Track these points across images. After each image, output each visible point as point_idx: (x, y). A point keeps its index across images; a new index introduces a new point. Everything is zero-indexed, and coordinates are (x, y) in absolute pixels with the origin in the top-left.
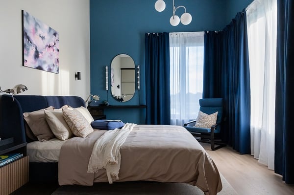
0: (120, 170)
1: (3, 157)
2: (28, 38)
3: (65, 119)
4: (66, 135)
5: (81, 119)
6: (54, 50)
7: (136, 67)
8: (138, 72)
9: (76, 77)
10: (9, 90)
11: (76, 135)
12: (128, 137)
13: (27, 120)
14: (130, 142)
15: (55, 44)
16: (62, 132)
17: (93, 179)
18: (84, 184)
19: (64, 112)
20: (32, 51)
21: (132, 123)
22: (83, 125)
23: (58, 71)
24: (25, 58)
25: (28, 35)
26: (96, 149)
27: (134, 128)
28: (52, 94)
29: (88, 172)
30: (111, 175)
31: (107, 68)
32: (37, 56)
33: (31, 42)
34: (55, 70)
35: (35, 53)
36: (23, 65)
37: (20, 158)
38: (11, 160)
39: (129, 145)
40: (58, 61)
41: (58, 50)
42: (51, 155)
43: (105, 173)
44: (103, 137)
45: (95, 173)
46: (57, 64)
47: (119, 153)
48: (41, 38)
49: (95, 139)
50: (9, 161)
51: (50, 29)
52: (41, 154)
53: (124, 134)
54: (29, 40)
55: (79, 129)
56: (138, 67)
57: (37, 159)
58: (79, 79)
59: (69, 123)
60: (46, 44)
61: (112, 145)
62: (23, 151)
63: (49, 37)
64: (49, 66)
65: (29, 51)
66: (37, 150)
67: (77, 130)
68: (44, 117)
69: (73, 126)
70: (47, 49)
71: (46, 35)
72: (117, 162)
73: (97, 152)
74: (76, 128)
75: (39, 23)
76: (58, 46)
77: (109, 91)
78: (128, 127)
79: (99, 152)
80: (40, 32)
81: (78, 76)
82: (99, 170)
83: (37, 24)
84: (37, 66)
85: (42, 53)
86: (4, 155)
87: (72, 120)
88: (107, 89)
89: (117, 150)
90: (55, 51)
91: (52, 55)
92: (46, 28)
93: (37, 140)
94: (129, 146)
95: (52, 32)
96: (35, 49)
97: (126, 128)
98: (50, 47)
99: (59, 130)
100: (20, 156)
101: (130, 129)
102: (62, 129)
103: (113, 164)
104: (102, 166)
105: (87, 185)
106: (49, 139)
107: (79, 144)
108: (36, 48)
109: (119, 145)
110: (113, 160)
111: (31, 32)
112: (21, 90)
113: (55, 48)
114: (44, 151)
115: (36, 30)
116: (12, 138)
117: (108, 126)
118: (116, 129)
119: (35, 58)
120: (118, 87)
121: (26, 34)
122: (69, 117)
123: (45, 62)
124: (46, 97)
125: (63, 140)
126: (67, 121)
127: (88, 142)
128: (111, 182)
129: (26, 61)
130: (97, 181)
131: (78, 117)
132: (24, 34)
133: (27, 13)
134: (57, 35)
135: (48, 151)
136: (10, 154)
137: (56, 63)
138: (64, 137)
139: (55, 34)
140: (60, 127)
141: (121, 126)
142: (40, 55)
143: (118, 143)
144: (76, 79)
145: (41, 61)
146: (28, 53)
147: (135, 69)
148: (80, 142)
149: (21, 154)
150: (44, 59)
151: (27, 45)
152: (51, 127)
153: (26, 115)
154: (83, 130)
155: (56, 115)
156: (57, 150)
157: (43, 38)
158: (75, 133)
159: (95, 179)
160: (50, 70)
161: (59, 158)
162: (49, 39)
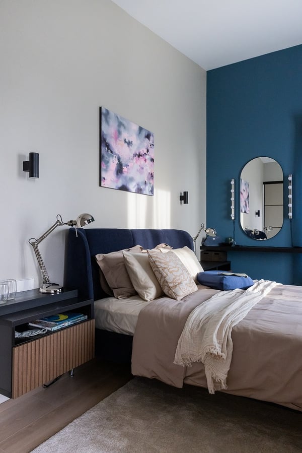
0: (229, 372)
1: (62, 317)
2: (108, 146)
3: (151, 267)
4: (151, 293)
5: (176, 269)
6: (145, 161)
7: (285, 177)
8: (290, 187)
9: (181, 200)
10: (71, 221)
11: (167, 294)
12: (253, 309)
13: (101, 265)
14: (255, 321)
15: (148, 151)
16: (145, 288)
17: (183, 377)
18: (169, 383)
19: (150, 256)
20: (113, 164)
21: (272, 280)
22: (178, 278)
23: (152, 191)
24: (103, 175)
25: (108, 141)
26: (190, 324)
27: (274, 290)
28: (142, 226)
29: (174, 362)
30: (212, 378)
31: (233, 183)
32: (119, 171)
33: (112, 152)
34: (147, 189)
35: (117, 166)
36: (100, 185)
37: (82, 322)
38: (70, 323)
39: (251, 326)
40: (152, 176)
41: (152, 160)
42: (125, 323)
43: (203, 371)
44: (206, 303)
45: (186, 367)
46: (151, 181)
47: (230, 339)
48: (126, 145)
49: (192, 305)
50: (67, 324)
51: (141, 129)
52: (112, 318)
53: (246, 302)
54: (108, 148)
55: (171, 285)
56: (290, 178)
57: (108, 326)
58: (185, 203)
59: (156, 273)
60: (133, 153)
61: (218, 321)
62: (88, 311)
63: (139, 142)
64: (138, 185)
65: (109, 165)
66: (108, 313)
67: (169, 287)
68: (123, 262)
69: (162, 280)
70: (135, 161)
71: (134, 138)
72: (224, 356)
73: (192, 330)
74: (167, 282)
75: (124, 123)
76: (152, 154)
77: (236, 222)
78: (261, 287)
79: (196, 331)
80: (125, 135)
81: (184, 198)
82: (194, 363)
83: (120, 124)
84: (120, 185)
85: (127, 166)
86: (64, 313)
87: (161, 269)
88: (233, 218)
89: (227, 332)
90: (148, 161)
91: (142, 168)
92: (135, 128)
93: (112, 295)
94: (251, 328)
95: (144, 133)
96: (117, 162)
97: (256, 291)
98: (139, 156)
99: (142, 283)
100: (82, 318)
101: (263, 291)
102: (146, 282)
103: (217, 357)
104: (198, 358)
105: (173, 385)
106: (128, 297)
107: (166, 311)
108: (119, 159)
109: (232, 322)
110: (217, 350)
111: (112, 137)
112: (86, 222)
113: (147, 157)
114: (116, 314)
115: (119, 133)
116: (77, 290)
117: (223, 284)
118: (237, 290)
119: (117, 174)
120: (258, 214)
121: (105, 140)
122: (157, 263)
123: (132, 179)
124: (132, 231)
125: (146, 301)
126: (154, 270)
127: (180, 310)
128: (211, 390)
129: (104, 178)
130: (189, 382)
131: (171, 264)
132: (103, 141)
133: (107, 110)
134: (151, 138)
135: (122, 316)
136: (71, 314)
137: (149, 179)
138: (148, 296)
139: (148, 136)
140: (143, 280)
141: (248, 285)
142: (125, 169)
143: (230, 319)
144: (181, 203)
145: (125, 178)
146: (107, 167)
147: (285, 182)
148: (168, 307)
149: (85, 315)
150: (130, 175)
151: (106, 156)
152: (132, 277)
153: (99, 257)
154: (177, 288)
155: (139, 259)
156: (134, 316)
157: (129, 144)
158: (165, 291)
159: (185, 378)
160: (139, 191)
161: (136, 329)
162: (139, 144)
